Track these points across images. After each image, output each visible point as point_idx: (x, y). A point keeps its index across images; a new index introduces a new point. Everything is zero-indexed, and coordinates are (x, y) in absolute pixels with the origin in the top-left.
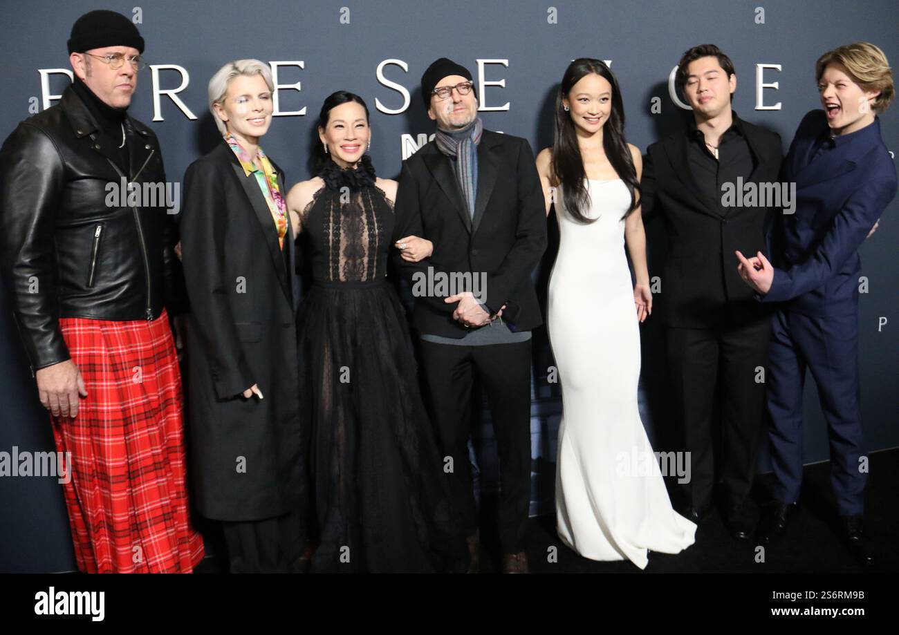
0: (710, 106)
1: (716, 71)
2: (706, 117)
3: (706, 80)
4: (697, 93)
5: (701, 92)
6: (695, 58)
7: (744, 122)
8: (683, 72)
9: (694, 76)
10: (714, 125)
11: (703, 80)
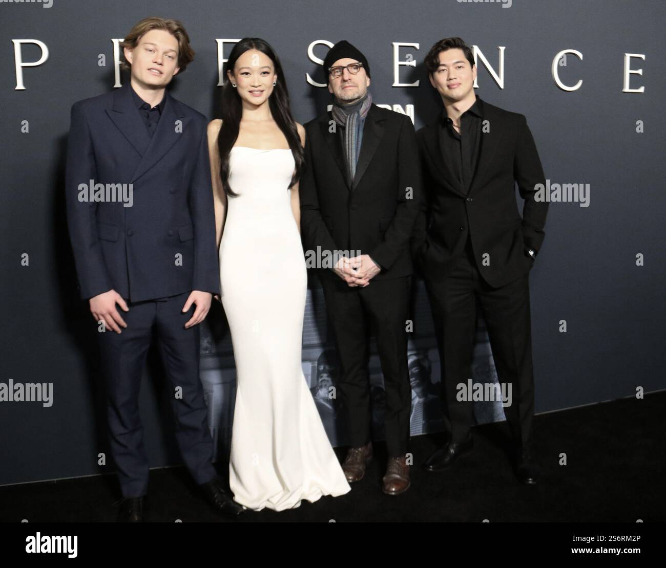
0: (456, 93)
1: (463, 62)
2: (453, 100)
3: (454, 69)
4: (448, 80)
5: (450, 79)
6: (444, 49)
7: (486, 103)
8: (435, 61)
9: (444, 65)
10: (459, 108)
11: (452, 69)
